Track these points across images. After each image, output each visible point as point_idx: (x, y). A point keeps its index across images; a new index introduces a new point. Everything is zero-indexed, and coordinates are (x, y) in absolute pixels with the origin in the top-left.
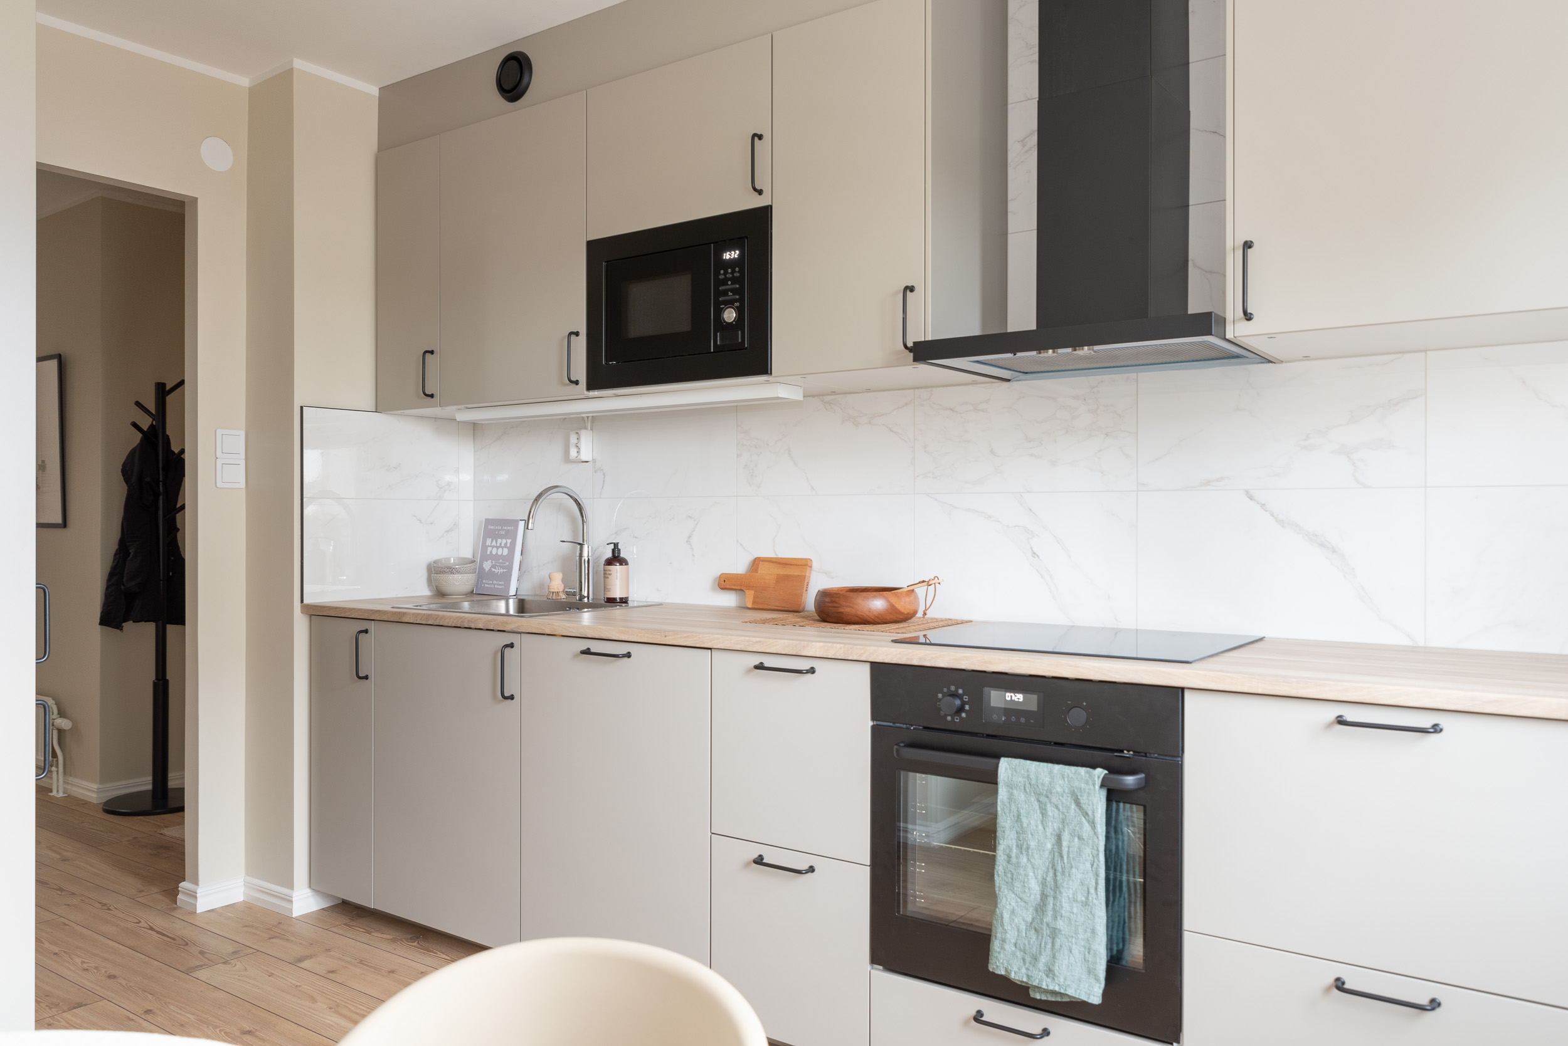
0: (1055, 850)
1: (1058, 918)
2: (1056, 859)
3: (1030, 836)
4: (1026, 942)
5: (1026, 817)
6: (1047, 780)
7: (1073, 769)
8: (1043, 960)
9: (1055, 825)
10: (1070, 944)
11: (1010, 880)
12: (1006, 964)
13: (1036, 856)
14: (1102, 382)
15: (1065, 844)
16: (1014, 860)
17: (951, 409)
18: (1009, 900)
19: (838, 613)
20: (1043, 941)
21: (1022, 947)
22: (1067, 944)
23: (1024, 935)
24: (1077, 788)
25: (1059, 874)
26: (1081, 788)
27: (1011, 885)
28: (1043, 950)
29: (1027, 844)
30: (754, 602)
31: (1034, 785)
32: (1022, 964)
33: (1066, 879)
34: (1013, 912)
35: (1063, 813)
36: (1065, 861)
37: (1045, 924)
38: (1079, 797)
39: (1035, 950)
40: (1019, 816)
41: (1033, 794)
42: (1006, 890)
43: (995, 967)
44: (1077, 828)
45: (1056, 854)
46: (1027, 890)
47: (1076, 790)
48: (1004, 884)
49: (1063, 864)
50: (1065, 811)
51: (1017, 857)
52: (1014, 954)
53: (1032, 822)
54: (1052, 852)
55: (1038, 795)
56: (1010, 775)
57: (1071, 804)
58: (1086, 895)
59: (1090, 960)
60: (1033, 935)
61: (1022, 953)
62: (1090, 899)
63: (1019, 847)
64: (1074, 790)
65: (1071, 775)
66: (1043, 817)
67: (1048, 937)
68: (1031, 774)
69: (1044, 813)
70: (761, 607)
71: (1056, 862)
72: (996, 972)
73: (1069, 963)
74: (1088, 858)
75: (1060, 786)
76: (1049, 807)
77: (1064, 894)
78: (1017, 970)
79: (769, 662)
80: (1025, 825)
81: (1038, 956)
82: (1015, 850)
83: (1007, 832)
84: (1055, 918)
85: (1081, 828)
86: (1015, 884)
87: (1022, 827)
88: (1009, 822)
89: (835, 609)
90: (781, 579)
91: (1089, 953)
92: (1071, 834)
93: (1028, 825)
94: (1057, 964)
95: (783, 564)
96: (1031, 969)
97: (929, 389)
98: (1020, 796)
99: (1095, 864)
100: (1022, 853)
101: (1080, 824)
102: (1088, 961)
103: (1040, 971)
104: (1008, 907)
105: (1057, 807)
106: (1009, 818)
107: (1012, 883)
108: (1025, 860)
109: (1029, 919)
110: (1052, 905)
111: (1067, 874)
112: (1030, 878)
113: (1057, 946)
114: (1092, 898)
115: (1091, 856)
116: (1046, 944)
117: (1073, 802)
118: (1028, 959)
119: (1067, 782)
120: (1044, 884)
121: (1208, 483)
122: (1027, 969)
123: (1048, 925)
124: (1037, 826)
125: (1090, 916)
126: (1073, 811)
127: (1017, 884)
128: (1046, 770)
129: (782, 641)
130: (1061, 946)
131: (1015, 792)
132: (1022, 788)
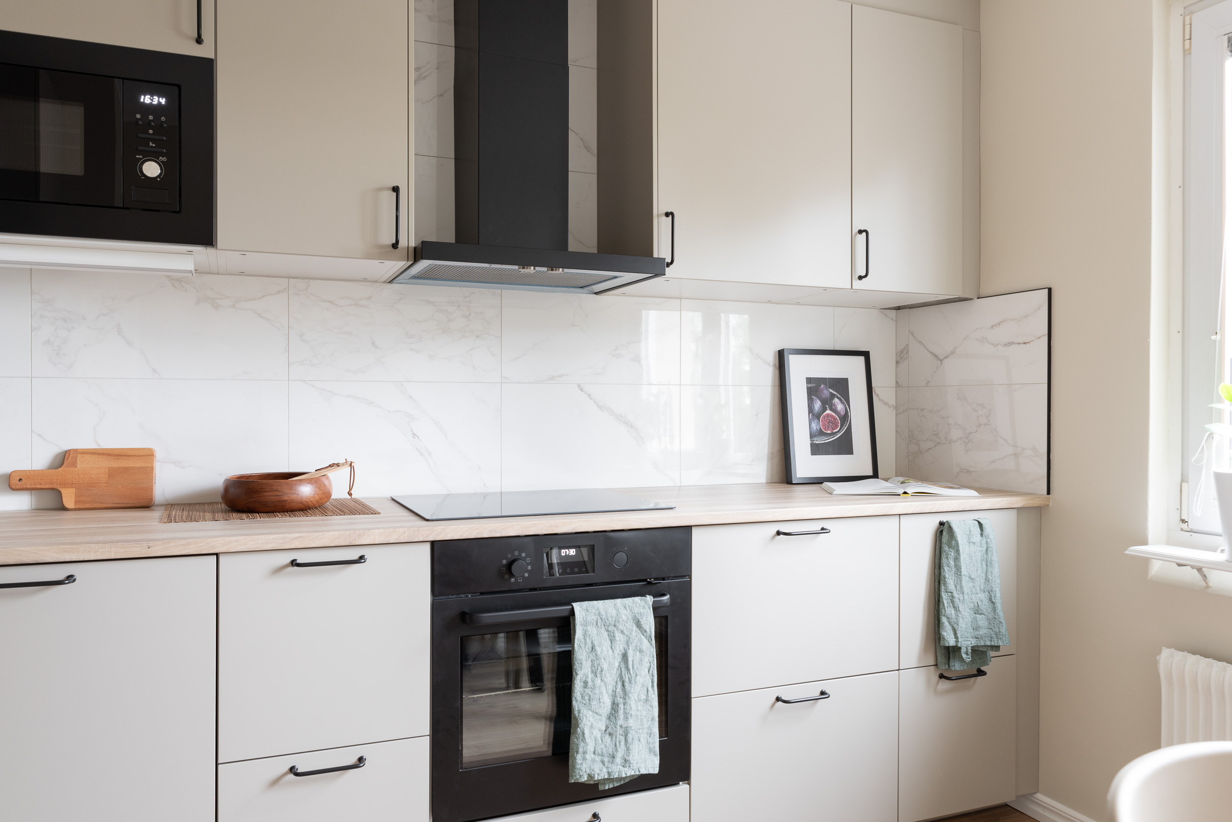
0: (622, 666)
1: (629, 718)
2: (623, 673)
3: (603, 660)
4: (603, 747)
5: (599, 646)
6: (614, 613)
7: (630, 599)
8: (620, 756)
9: (621, 646)
10: (639, 735)
11: (588, 701)
12: (589, 771)
13: (608, 675)
14: (473, 293)
15: (630, 659)
16: (590, 684)
17: (331, 302)
18: (588, 717)
19: (280, 501)
20: (618, 740)
21: (600, 752)
22: (637, 735)
23: (601, 742)
24: (638, 614)
25: (626, 684)
26: (641, 613)
27: (589, 705)
28: (618, 748)
29: (601, 668)
30: (76, 502)
31: (604, 619)
32: (601, 765)
33: (633, 686)
34: (592, 727)
35: (627, 636)
36: (632, 672)
37: (618, 727)
38: (640, 620)
39: (611, 751)
40: (593, 648)
41: (603, 626)
42: (585, 711)
43: (578, 777)
44: (638, 644)
45: (623, 669)
46: (602, 705)
47: (637, 615)
48: (582, 707)
49: (629, 675)
50: (628, 633)
51: (593, 681)
52: (593, 761)
53: (604, 649)
54: (620, 668)
55: (606, 626)
56: (584, 616)
57: (632, 626)
58: (646, 693)
59: (651, 741)
60: (607, 738)
61: (600, 757)
62: (650, 695)
63: (595, 673)
64: (635, 616)
65: (631, 605)
66: (611, 643)
67: (621, 736)
68: (601, 611)
69: (612, 639)
70: (91, 507)
71: (624, 675)
72: (580, 781)
73: (639, 749)
74: (646, 665)
75: (625, 615)
76: (618, 635)
77: (632, 698)
78: (599, 772)
79: (302, 558)
80: (599, 653)
81: (615, 754)
82: (590, 676)
83: (584, 663)
84: (626, 718)
85: (641, 643)
86: (593, 704)
87: (596, 655)
88: (585, 654)
89: (278, 497)
90: (113, 473)
91: (650, 737)
92: (634, 650)
93: (601, 653)
94: (631, 754)
95: (115, 455)
96: (610, 766)
97: (306, 280)
98: (592, 630)
99: (651, 668)
100: (596, 676)
101: (640, 640)
102: (650, 743)
103: (618, 765)
104: (588, 724)
105: (622, 632)
106: (584, 651)
107: (590, 703)
108: (599, 681)
109: (604, 728)
110: (622, 710)
111: (633, 681)
112: (604, 694)
113: (630, 740)
114: (651, 694)
115: (648, 662)
116: (620, 742)
117: (634, 625)
118: (606, 759)
119: (629, 611)
120: (614, 696)
121: (553, 378)
122: (607, 768)
123: (621, 726)
124: (608, 652)
125: (649, 709)
126: (634, 632)
127: (594, 703)
128: (611, 605)
129: (330, 533)
130: (633, 739)
131: (589, 628)
132: (595, 624)
